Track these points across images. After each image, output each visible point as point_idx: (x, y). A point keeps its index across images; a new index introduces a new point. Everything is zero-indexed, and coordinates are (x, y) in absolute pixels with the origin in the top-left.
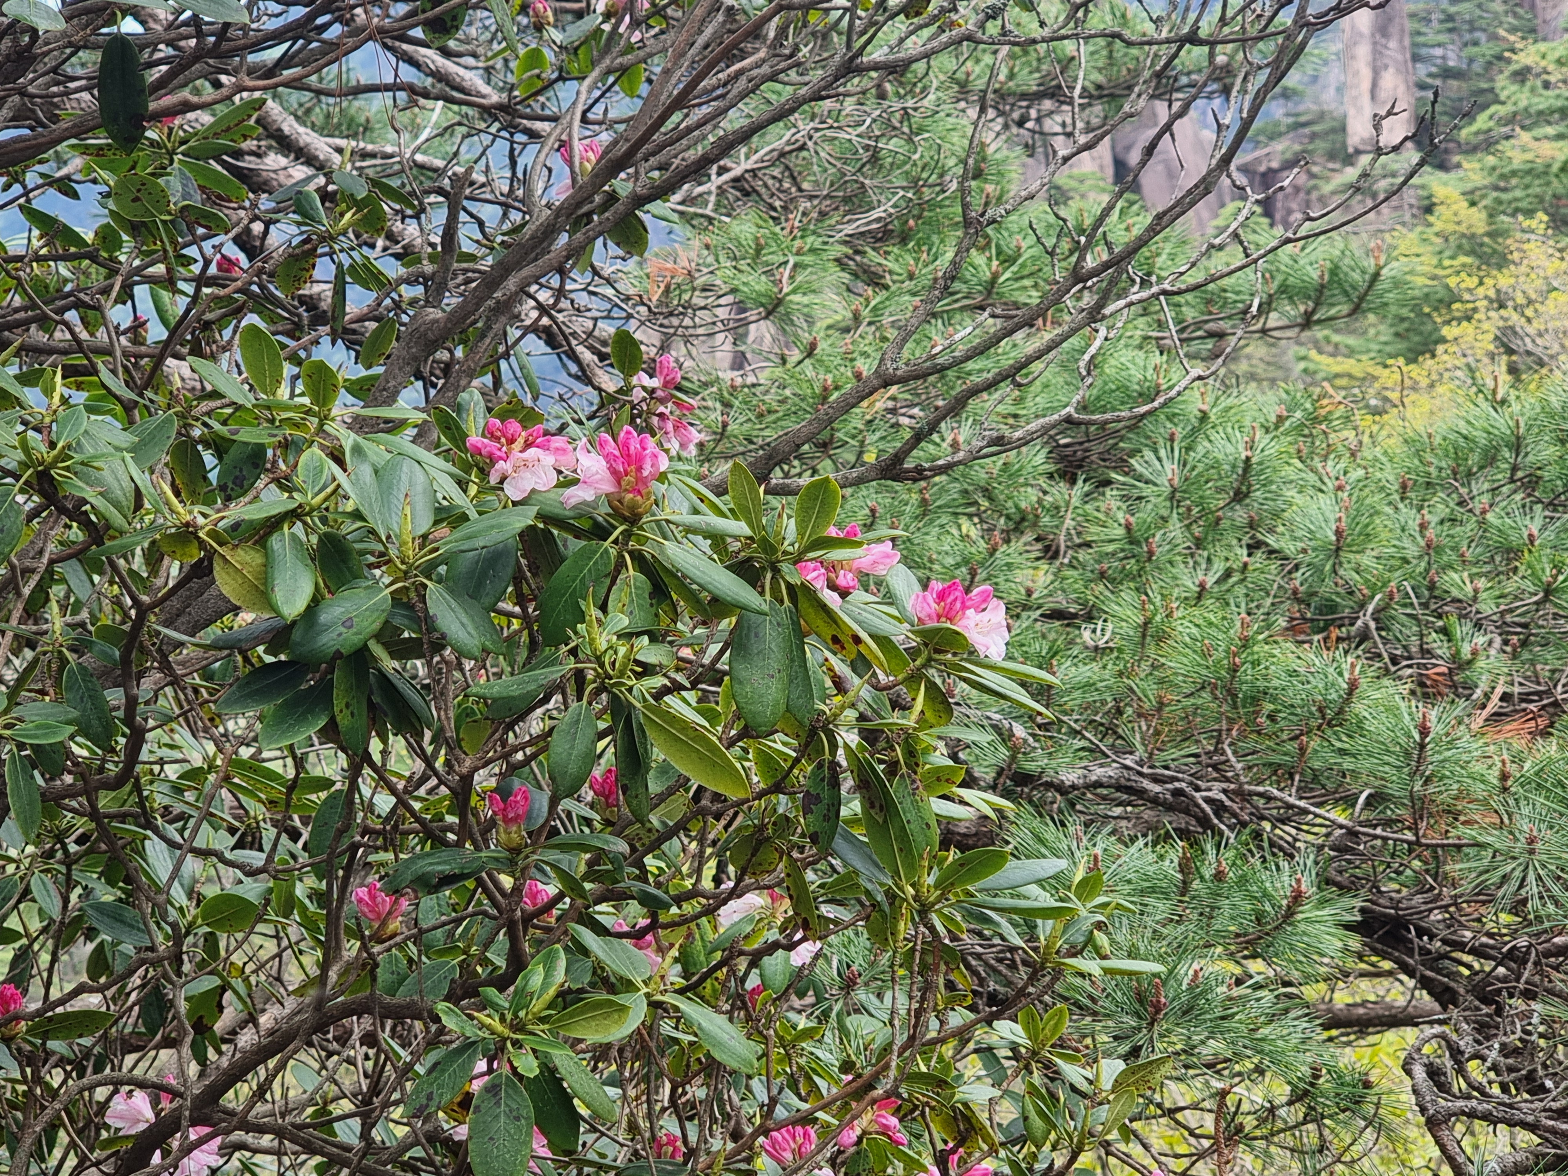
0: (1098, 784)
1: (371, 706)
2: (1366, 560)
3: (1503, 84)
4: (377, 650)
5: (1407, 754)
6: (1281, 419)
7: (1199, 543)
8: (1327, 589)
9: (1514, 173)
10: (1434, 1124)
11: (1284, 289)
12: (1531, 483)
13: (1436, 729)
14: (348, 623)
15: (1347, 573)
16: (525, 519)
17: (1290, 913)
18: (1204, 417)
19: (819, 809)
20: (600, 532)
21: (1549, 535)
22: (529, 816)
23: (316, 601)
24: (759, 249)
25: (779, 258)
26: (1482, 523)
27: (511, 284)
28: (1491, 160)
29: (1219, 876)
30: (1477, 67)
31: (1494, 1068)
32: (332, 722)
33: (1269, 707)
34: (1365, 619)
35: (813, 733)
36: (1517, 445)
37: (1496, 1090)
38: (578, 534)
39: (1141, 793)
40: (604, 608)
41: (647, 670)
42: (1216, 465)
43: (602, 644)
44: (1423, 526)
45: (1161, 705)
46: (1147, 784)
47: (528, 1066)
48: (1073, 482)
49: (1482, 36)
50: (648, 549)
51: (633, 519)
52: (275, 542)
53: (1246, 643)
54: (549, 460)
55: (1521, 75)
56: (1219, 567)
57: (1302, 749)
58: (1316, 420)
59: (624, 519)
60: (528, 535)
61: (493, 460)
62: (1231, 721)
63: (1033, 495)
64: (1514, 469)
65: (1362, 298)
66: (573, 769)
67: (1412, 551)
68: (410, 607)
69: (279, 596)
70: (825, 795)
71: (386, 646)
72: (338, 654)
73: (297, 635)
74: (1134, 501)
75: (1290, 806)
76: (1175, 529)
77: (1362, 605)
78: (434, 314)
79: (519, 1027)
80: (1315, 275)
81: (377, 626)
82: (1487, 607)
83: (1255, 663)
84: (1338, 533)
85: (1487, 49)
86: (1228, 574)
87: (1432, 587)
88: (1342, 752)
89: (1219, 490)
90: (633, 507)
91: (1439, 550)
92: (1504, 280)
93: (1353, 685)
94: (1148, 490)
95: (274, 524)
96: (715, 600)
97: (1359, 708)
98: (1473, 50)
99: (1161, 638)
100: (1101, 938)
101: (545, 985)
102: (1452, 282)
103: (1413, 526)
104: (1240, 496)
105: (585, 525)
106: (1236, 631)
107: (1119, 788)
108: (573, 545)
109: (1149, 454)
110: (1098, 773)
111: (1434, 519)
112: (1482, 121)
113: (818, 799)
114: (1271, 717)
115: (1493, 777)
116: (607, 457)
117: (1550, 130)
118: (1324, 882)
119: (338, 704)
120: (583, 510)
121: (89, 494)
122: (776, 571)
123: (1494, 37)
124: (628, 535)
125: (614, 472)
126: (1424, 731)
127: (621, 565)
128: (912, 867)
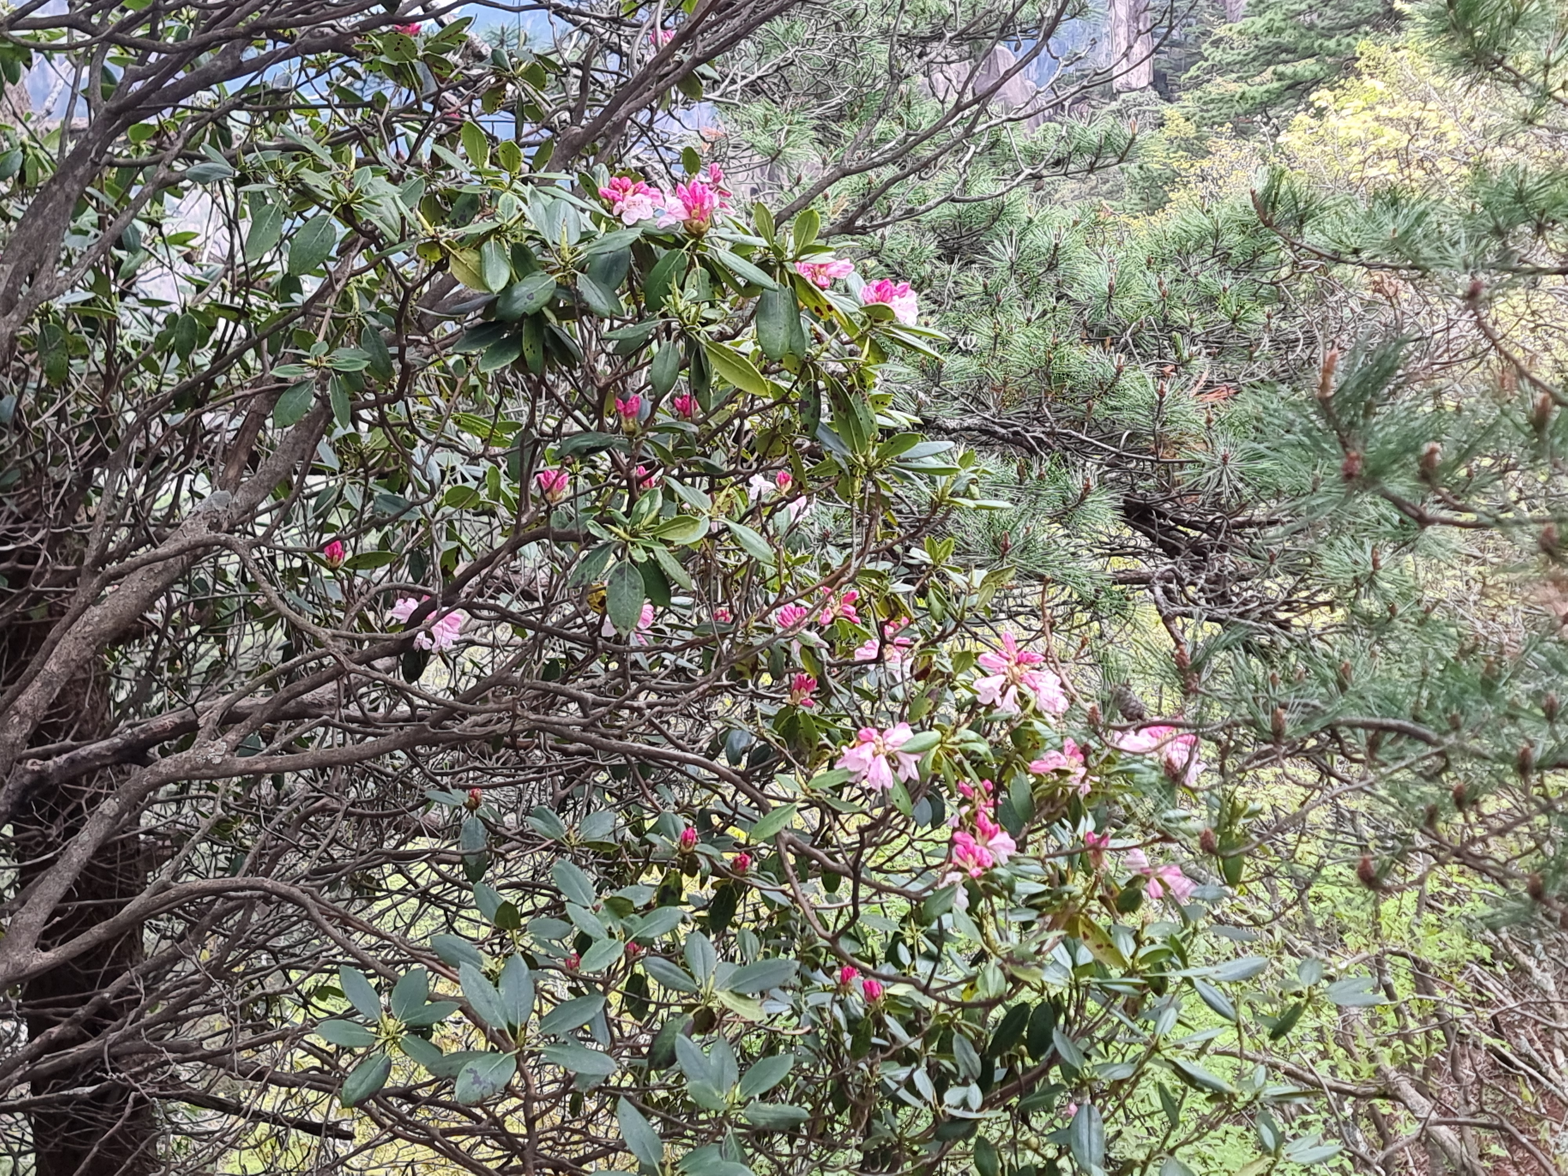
0: (968, 429)
1: (545, 349)
2: (1127, 302)
3: (1206, 48)
4: (549, 314)
5: (1152, 409)
6: (1076, 223)
7: (1027, 295)
8: (1103, 321)
9: (1212, 101)
10: (1167, 620)
11: (1077, 149)
12: (1225, 258)
13: (1168, 393)
14: (530, 297)
15: (1116, 311)
16: (635, 234)
17: (1083, 498)
18: (1030, 221)
19: (809, 410)
20: (679, 243)
21: (1235, 287)
22: (639, 413)
23: (510, 283)
24: (767, 121)
25: (776, 128)
26: (1196, 282)
27: (622, 112)
28: (1198, 93)
29: (1040, 477)
30: (1190, 40)
31: (1202, 590)
32: (522, 356)
33: (1069, 383)
34: (1127, 337)
35: (804, 366)
36: (1216, 235)
37: (1203, 602)
38: (666, 246)
39: (994, 434)
40: (682, 288)
41: (708, 322)
42: (1037, 250)
43: (681, 307)
44: (1160, 284)
45: (1005, 383)
46: (998, 429)
47: (640, 556)
48: (951, 262)
49: (1193, 21)
50: (708, 255)
51: (698, 235)
52: (485, 247)
53: (1056, 346)
54: (648, 201)
55: (1216, 43)
56: (1039, 308)
57: (1090, 408)
58: (1097, 224)
59: (692, 235)
60: (636, 246)
61: (614, 201)
62: (1047, 392)
63: (928, 268)
64: (1215, 249)
65: (1124, 154)
66: (665, 380)
67: (1154, 297)
68: (567, 288)
69: (489, 279)
70: (812, 402)
71: (554, 312)
72: (525, 315)
73: (500, 304)
74: (987, 270)
75: (1083, 442)
76: (1013, 287)
77: (1125, 330)
78: (577, 130)
79: (635, 534)
80: (1096, 140)
81: (547, 298)
82: (1197, 330)
83: (1062, 358)
84: (1111, 287)
85: (1196, 29)
86: (1045, 313)
87: (1165, 319)
88: (1114, 408)
89: (1039, 264)
90: (699, 228)
91: (1170, 298)
92: (1206, 163)
93: (1119, 370)
94: (997, 264)
95: (486, 237)
96: (749, 284)
97: (1122, 382)
98: (1187, 29)
99: (1004, 344)
100: (974, 489)
101: (650, 510)
102: (1175, 165)
103: (1155, 282)
104: (1052, 267)
105: (671, 240)
106: (1050, 338)
107: (981, 431)
108: (661, 252)
109: (997, 243)
110: (969, 422)
111: (1166, 281)
112: (1193, 71)
113: (807, 404)
114: (1072, 390)
115: (1203, 422)
116: (683, 198)
117: (1234, 76)
118: (1102, 483)
119: (525, 345)
120: (669, 231)
121: (374, 219)
122: (783, 267)
123: (1200, 21)
124: (696, 245)
125: (687, 207)
126: (1162, 394)
127: (692, 264)
128: (863, 446)
